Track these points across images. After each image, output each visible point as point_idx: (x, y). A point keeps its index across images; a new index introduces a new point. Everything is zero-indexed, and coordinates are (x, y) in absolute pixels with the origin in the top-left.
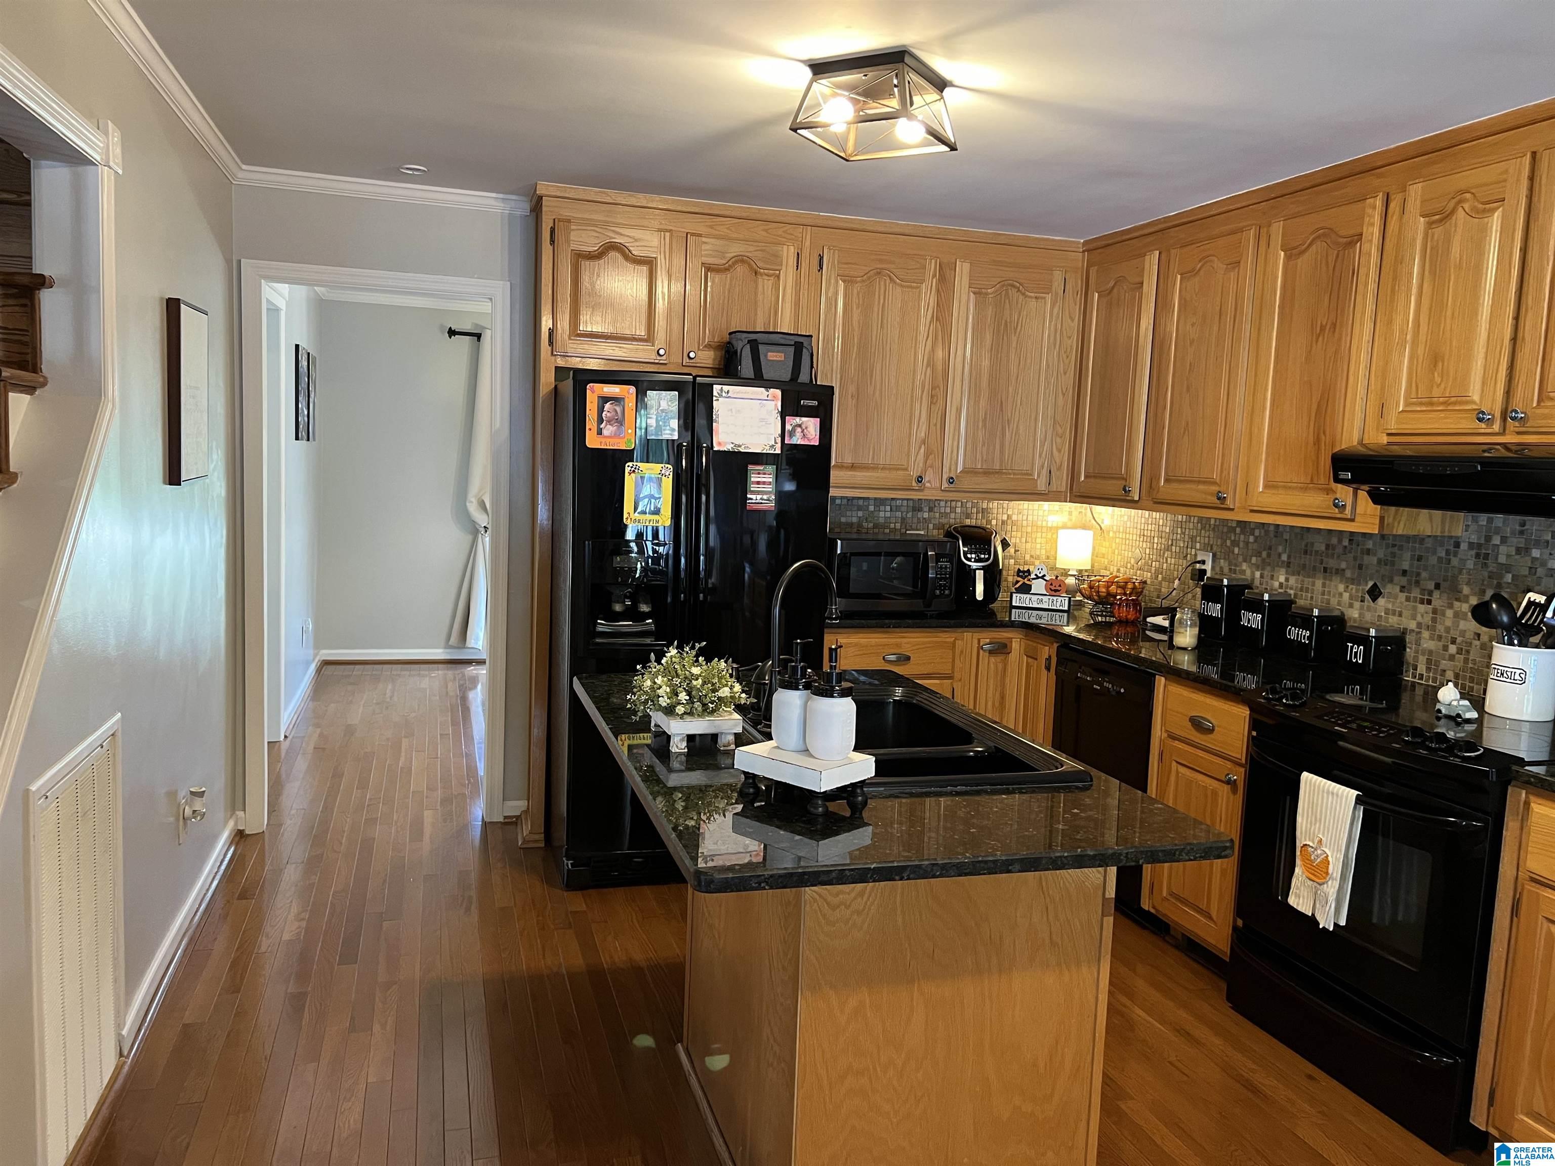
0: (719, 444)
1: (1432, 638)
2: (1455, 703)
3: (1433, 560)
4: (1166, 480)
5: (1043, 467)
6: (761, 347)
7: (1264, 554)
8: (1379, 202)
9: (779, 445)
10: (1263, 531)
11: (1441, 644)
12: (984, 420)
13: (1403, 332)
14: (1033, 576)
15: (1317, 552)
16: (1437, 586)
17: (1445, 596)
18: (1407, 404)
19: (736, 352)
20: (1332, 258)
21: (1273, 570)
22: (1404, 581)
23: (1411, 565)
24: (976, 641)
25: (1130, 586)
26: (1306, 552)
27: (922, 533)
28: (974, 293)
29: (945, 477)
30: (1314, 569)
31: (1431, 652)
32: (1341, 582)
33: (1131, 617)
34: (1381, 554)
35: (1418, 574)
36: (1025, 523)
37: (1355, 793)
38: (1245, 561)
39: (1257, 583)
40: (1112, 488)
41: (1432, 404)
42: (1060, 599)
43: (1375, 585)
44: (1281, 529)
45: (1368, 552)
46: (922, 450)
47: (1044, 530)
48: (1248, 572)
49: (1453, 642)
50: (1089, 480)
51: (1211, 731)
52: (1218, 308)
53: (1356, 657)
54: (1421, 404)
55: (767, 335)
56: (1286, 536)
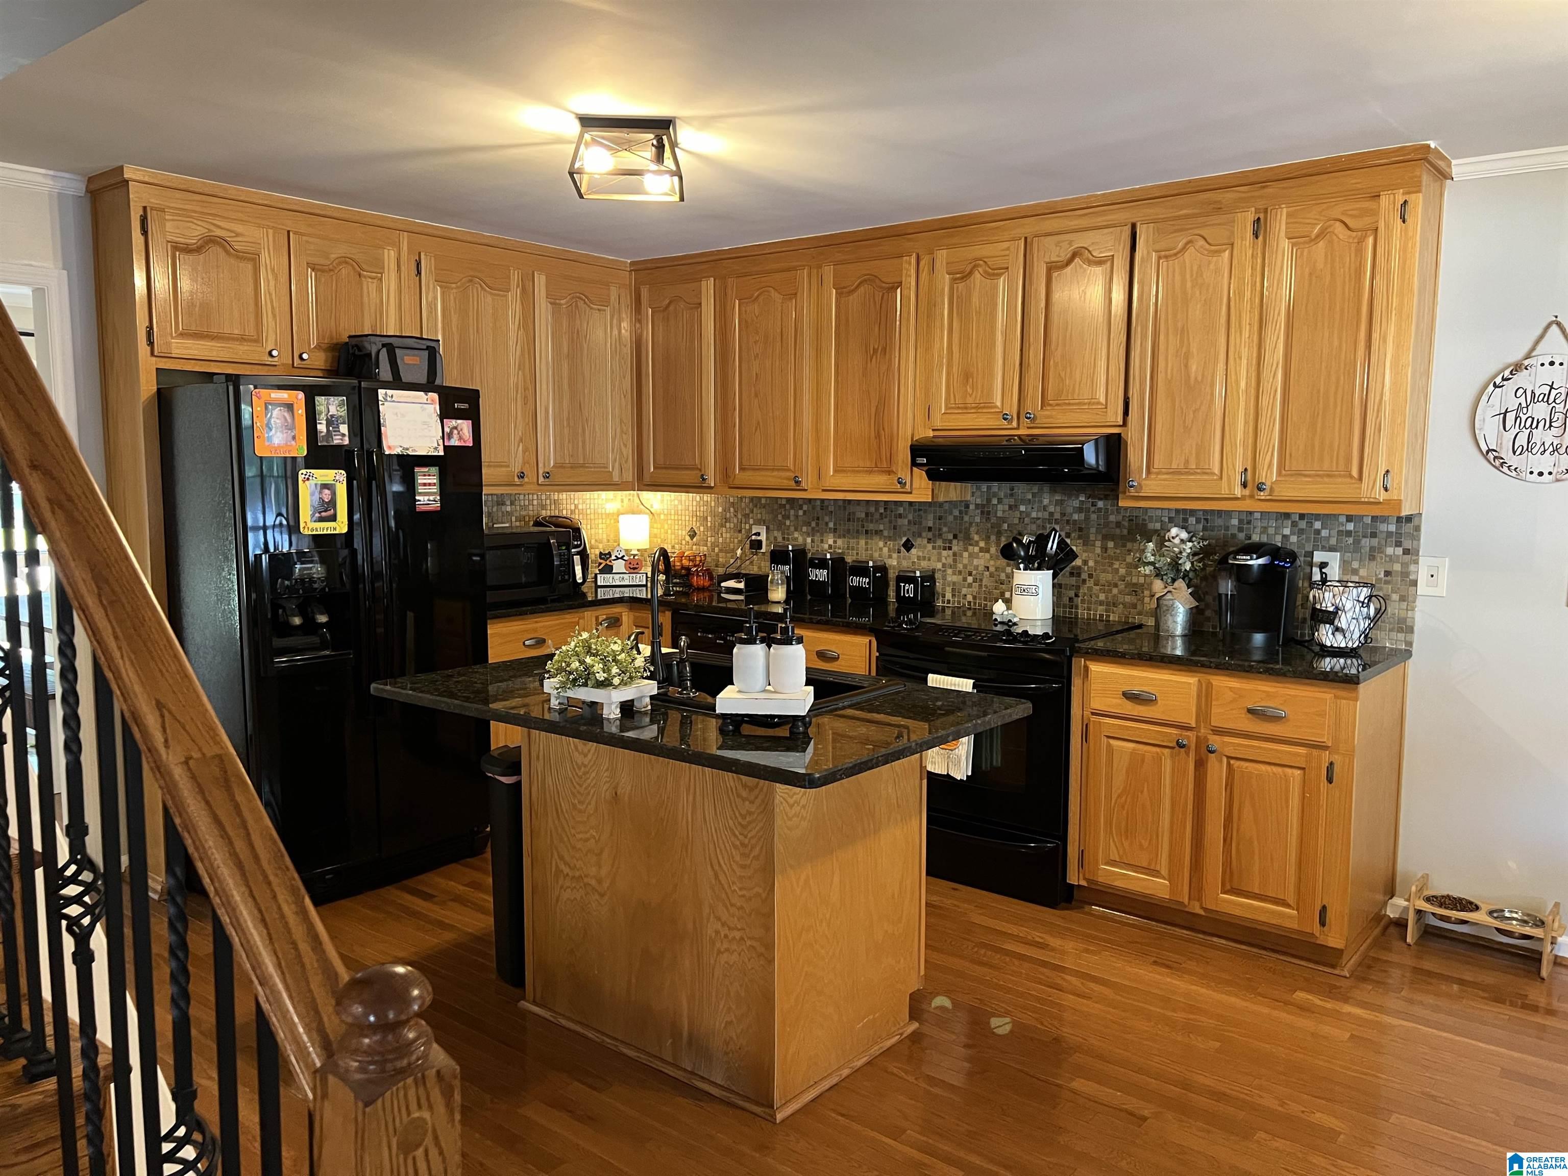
0: (390, 448)
1: (954, 574)
2: (1006, 613)
3: (951, 518)
4: (741, 469)
5: (615, 460)
6: (397, 351)
7: (813, 524)
8: (913, 260)
9: (441, 448)
10: (810, 506)
11: (961, 577)
12: (568, 419)
13: (940, 357)
14: (613, 557)
15: (858, 519)
16: (955, 537)
17: (961, 543)
18: (947, 408)
19: (370, 355)
20: (878, 299)
21: (822, 535)
22: (930, 535)
23: (934, 523)
24: (594, 619)
25: (698, 559)
26: (849, 520)
27: (507, 525)
28: (551, 303)
29: (541, 472)
30: (858, 531)
31: (954, 583)
32: (880, 539)
33: (707, 584)
34: (910, 517)
35: (940, 529)
36: (588, 511)
37: (972, 681)
38: (796, 530)
39: (809, 546)
40: (690, 477)
41: (966, 408)
42: (638, 575)
43: (908, 540)
44: (826, 503)
45: (900, 516)
46: (521, 448)
47: (604, 516)
48: (800, 540)
49: (970, 574)
50: (659, 471)
51: (836, 659)
52: (779, 330)
53: (908, 592)
54: (959, 408)
55: (400, 339)
56: (831, 508)
